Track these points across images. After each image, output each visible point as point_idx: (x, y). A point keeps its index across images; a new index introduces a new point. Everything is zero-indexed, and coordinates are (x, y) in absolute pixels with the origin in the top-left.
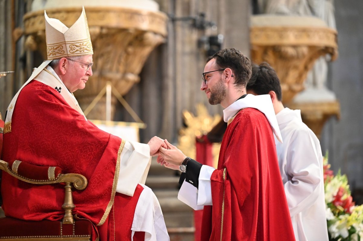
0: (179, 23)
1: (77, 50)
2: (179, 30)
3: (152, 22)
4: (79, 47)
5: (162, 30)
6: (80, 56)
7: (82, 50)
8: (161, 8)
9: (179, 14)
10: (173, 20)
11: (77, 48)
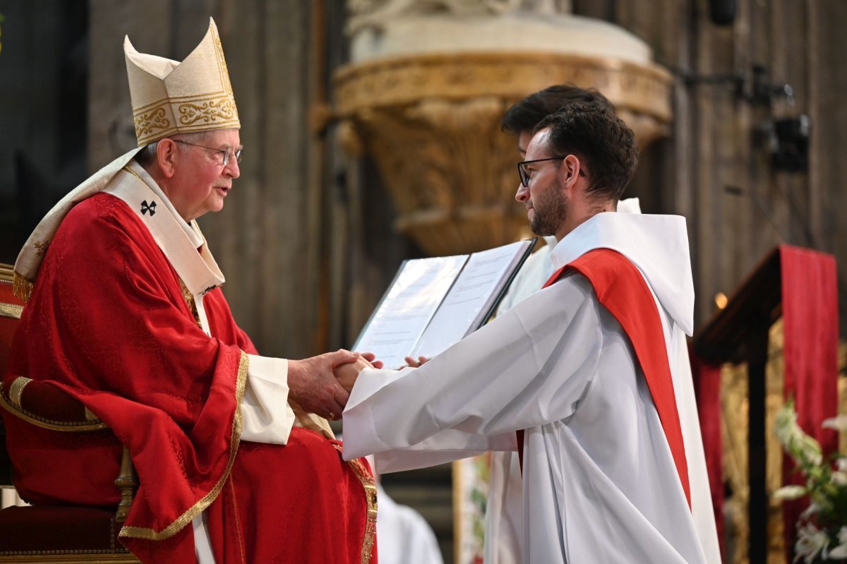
0: (705, 89)
1: (198, 118)
2: (707, 107)
3: (629, 86)
4: (202, 111)
5: (660, 106)
6: (205, 131)
7: (209, 116)
8: (659, 56)
9: (706, 67)
10: (691, 83)
11: (198, 113)
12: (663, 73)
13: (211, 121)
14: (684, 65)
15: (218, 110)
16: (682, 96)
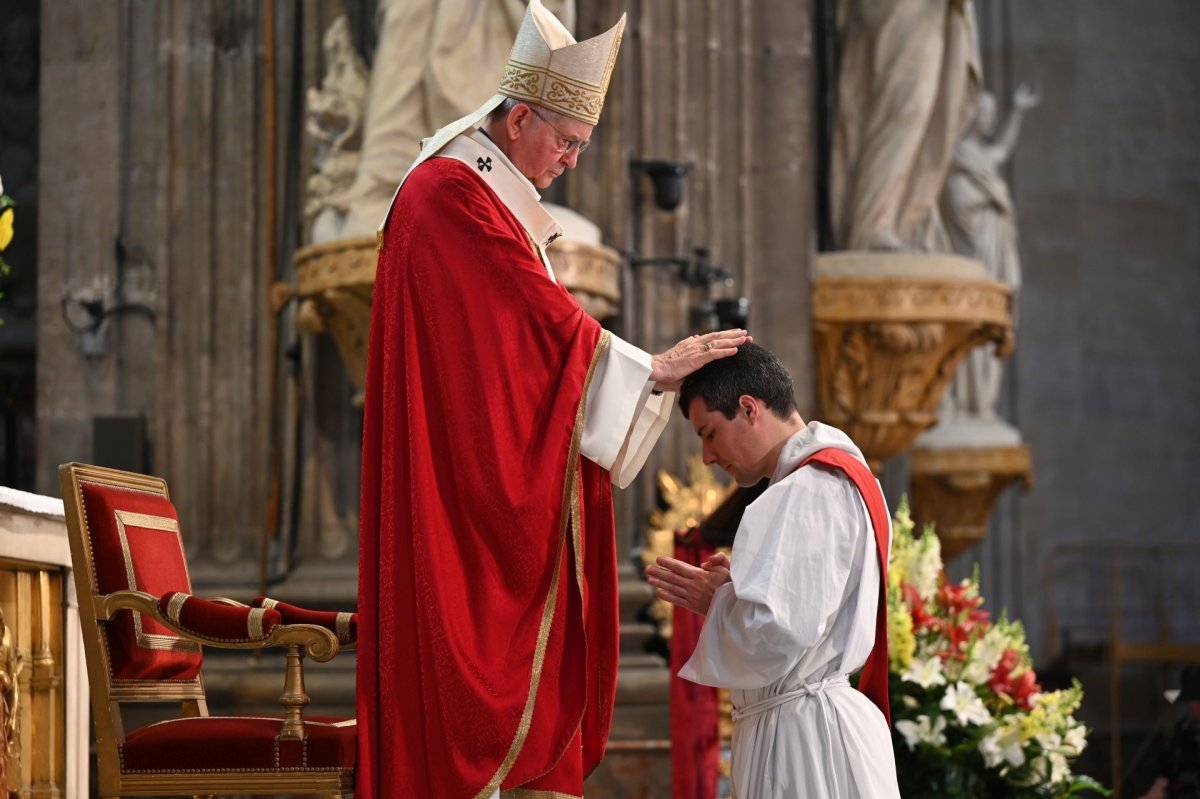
1: (564, 100)
3: (585, 268)
5: (609, 287)
6: (563, 115)
7: (576, 104)
9: (648, 251)
11: (567, 96)
12: (614, 255)
13: (574, 109)
14: (629, 248)
15: (585, 102)
16: (628, 277)
